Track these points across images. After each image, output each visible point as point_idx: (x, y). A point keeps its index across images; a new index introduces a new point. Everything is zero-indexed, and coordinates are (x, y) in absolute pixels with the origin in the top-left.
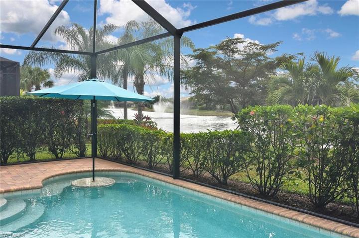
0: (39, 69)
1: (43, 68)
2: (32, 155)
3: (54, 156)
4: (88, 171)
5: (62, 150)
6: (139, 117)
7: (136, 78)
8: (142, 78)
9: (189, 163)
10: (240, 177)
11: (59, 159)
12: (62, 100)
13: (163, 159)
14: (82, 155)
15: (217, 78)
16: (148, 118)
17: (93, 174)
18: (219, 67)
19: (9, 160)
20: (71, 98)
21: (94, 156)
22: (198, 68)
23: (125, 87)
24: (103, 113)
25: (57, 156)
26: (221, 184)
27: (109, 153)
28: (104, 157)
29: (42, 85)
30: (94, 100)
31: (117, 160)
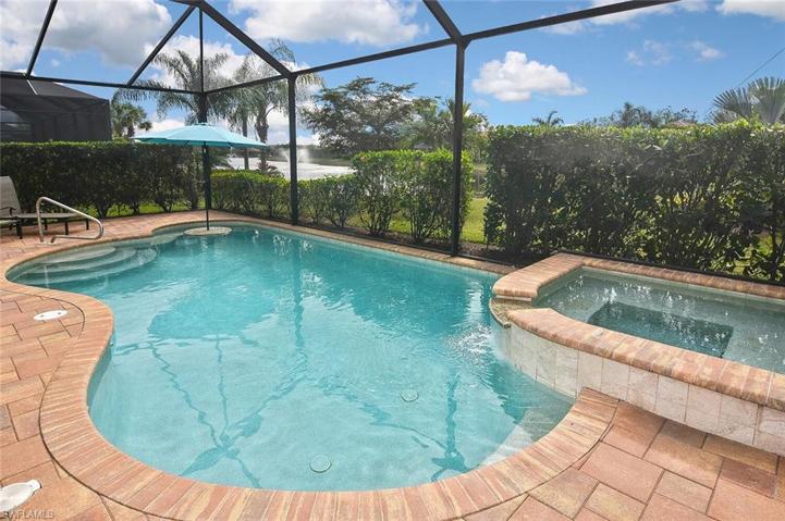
0: (130, 107)
1: (135, 104)
2: (135, 208)
3: (162, 210)
4: (203, 222)
5: (171, 203)
6: (263, 166)
7: (258, 120)
8: (265, 120)
9: (309, 211)
10: (353, 221)
11: (167, 212)
12: (167, 146)
13: (283, 208)
14: (194, 208)
15: (349, 123)
16: (274, 168)
17: (208, 224)
18: (351, 109)
19: (108, 214)
20: (178, 144)
21: (208, 208)
22: (328, 110)
23: (245, 134)
24: (218, 163)
25: (165, 208)
26: (339, 229)
27: (226, 205)
28: (220, 209)
29: (135, 127)
30: (205, 145)
31: (235, 211)
